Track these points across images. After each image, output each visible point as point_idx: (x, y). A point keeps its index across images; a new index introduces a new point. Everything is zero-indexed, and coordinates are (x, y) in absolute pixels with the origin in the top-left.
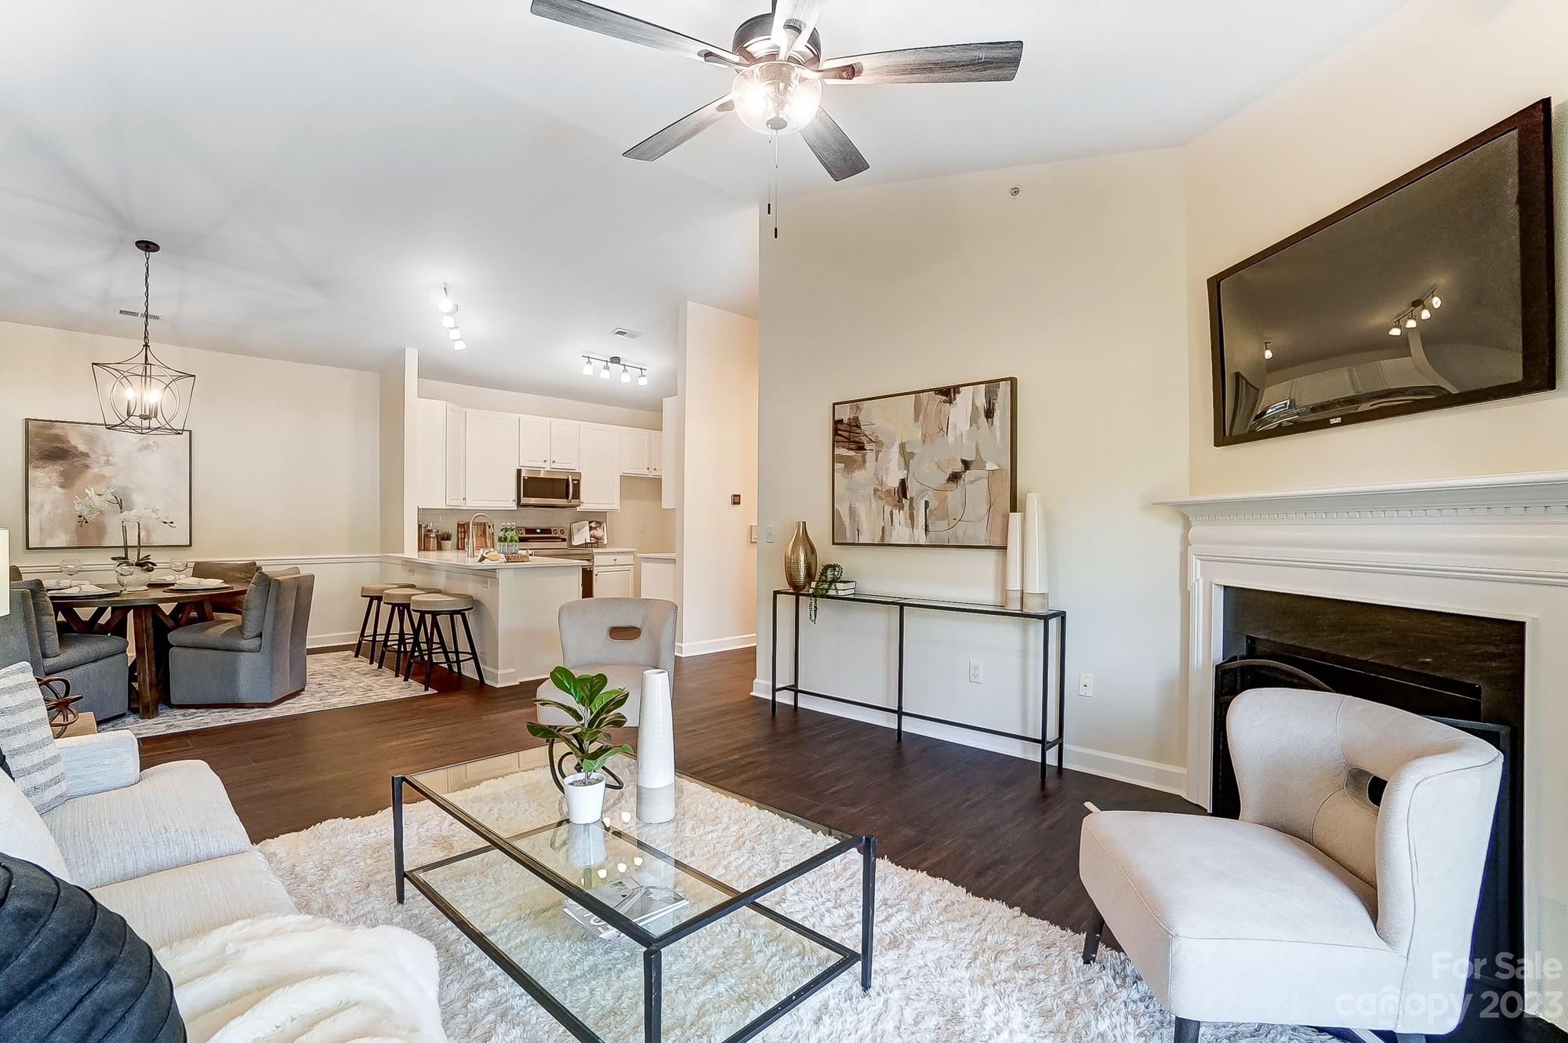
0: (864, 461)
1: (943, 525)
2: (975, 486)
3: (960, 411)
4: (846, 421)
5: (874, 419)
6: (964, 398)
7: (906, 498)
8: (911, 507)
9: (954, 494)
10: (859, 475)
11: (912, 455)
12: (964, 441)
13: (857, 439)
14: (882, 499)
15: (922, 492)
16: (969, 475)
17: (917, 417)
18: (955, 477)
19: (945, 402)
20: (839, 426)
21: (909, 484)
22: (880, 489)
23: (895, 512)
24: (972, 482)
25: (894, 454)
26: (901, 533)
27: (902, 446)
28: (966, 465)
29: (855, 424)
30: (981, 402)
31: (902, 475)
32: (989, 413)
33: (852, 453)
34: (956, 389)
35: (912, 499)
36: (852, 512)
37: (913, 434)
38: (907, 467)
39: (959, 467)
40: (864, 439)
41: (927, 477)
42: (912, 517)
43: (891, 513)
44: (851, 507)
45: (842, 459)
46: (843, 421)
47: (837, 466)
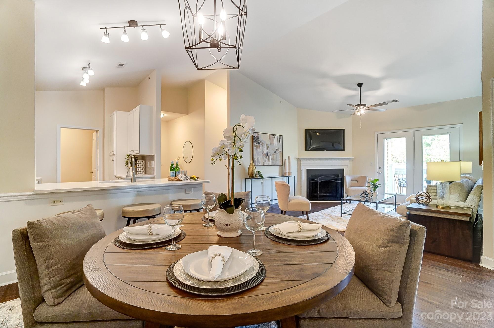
0: (260, 147)
1: (274, 161)
2: (278, 154)
3: (276, 139)
4: (256, 137)
5: (262, 138)
6: (276, 137)
7: (268, 156)
8: (268, 158)
9: (275, 155)
10: (259, 150)
11: (268, 147)
12: (276, 146)
13: (258, 142)
14: (263, 156)
15: (270, 155)
17: (269, 139)
18: (275, 152)
19: (274, 137)
20: (254, 138)
21: (268, 153)
22: (263, 153)
24: (278, 153)
26: (267, 163)
27: (267, 145)
28: (277, 150)
29: (258, 138)
30: (279, 139)
31: (267, 151)
32: (280, 141)
33: (257, 145)
34: (275, 135)
36: (258, 158)
37: (268, 142)
38: (268, 149)
40: (260, 142)
41: (271, 152)
42: (269, 160)
43: (265, 159)
45: (256, 146)
46: (255, 137)
47: (254, 147)
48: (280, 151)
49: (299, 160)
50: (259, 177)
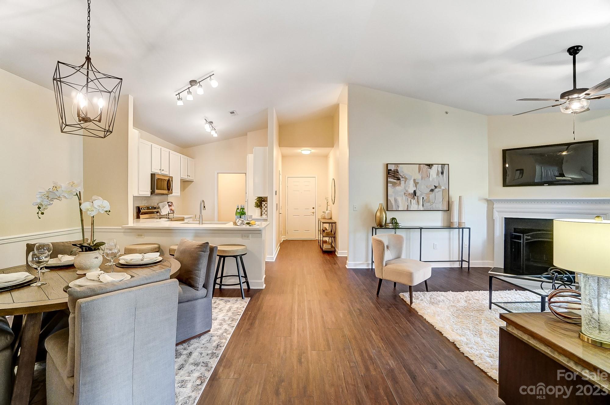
0: (400, 184)
1: (429, 204)
2: (438, 193)
3: (434, 171)
4: (393, 170)
5: (403, 170)
6: (435, 168)
7: (416, 196)
8: (418, 199)
9: (432, 195)
10: (398, 188)
11: (418, 183)
12: (435, 180)
13: (397, 177)
14: (407, 196)
15: (421, 194)
16: (436, 190)
17: (419, 172)
18: (432, 190)
19: (429, 168)
20: (390, 172)
21: (417, 192)
22: (406, 193)
23: (412, 200)
24: (437, 192)
25: (412, 182)
26: (414, 206)
27: (414, 180)
28: (436, 187)
29: (396, 172)
30: (440, 170)
31: (415, 189)
32: (442, 173)
33: (395, 181)
34: (432, 165)
35: (418, 196)
36: (396, 200)
37: (418, 177)
38: (416, 187)
39: (433, 188)
40: (400, 177)
41: (423, 190)
42: (418, 202)
43: (411, 201)
44: (395, 198)
45: (391, 182)
46: (391, 170)
47: (389, 185)
48: (443, 188)
49: (490, 203)
50: (390, 227)
